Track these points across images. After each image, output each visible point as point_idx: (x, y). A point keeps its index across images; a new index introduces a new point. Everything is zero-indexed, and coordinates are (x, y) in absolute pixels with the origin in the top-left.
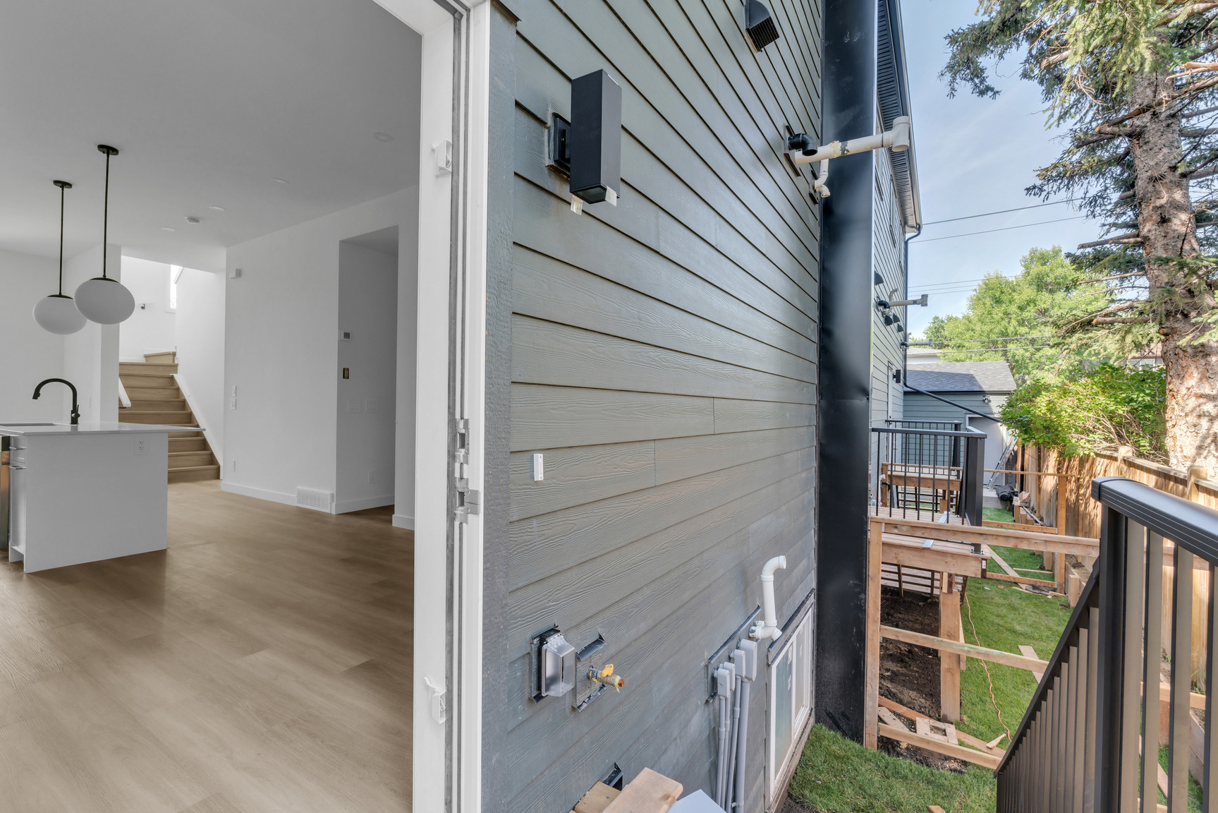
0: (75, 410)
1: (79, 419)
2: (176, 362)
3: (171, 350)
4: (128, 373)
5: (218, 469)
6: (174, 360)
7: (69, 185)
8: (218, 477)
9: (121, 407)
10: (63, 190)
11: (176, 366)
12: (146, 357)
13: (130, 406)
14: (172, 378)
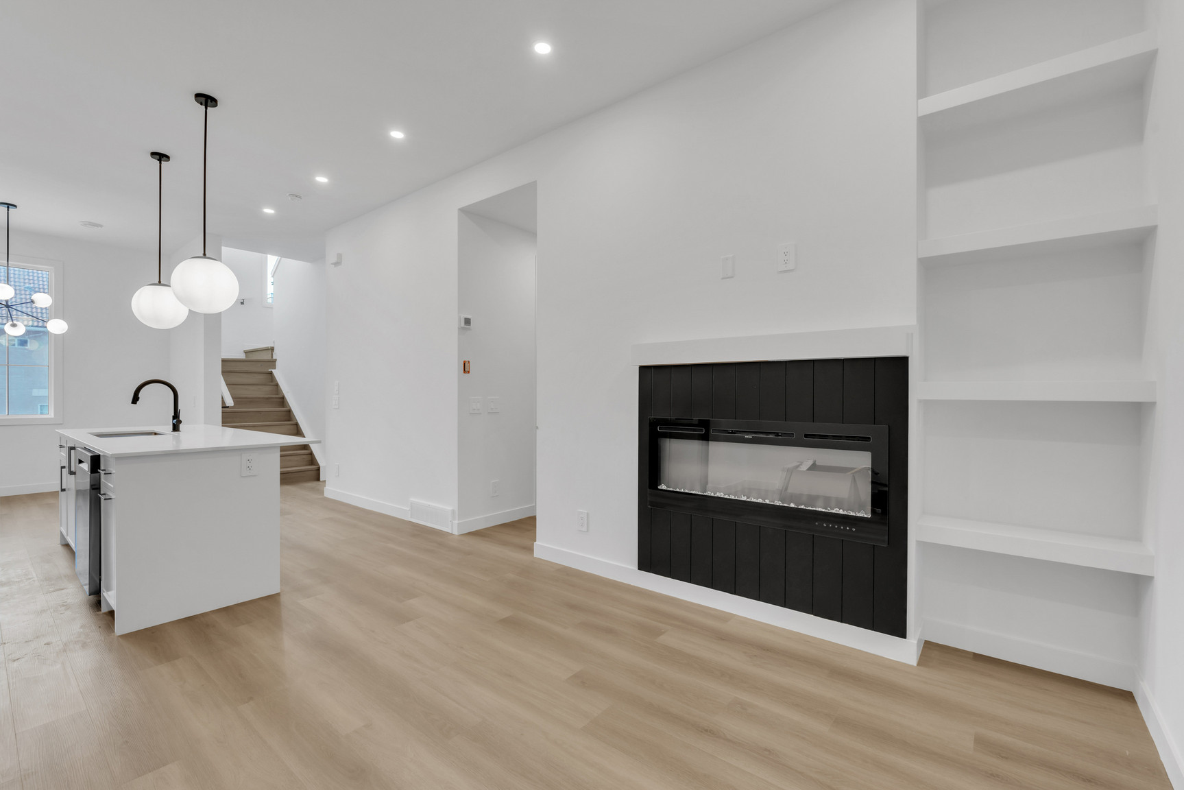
0: (176, 416)
1: (180, 425)
2: (274, 358)
3: (270, 345)
4: (230, 368)
5: (318, 469)
6: (272, 355)
7: (167, 158)
8: (317, 478)
9: (224, 407)
10: (160, 163)
11: (275, 361)
12: (246, 352)
13: (233, 405)
14: (271, 373)
